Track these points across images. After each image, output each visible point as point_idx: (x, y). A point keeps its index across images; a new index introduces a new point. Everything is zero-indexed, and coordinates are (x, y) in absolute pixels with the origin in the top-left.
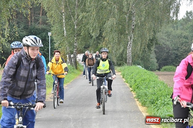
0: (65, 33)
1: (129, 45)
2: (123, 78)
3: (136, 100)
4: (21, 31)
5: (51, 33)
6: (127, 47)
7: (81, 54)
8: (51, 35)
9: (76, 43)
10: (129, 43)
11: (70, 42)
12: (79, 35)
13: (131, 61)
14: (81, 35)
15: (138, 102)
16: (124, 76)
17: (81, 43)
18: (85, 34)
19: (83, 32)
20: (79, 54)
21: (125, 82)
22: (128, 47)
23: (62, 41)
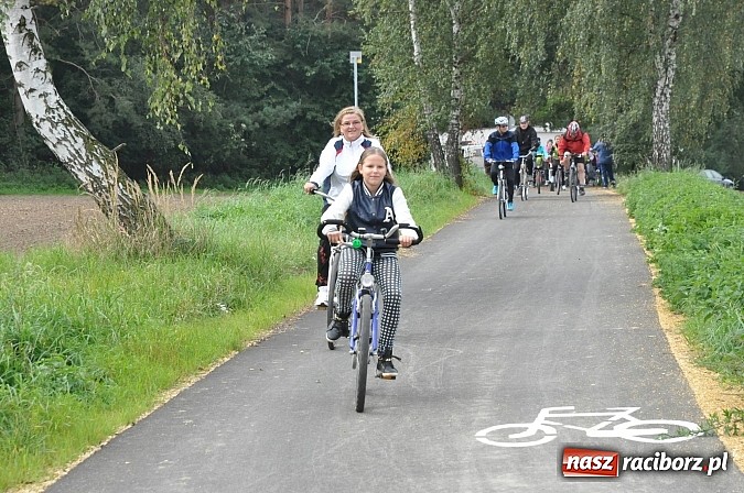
0: (415, 54)
1: (660, 91)
2: (631, 216)
3: (656, 291)
4: (256, 48)
5: (360, 54)
6: (652, 101)
7: (479, 132)
8: (360, 61)
9: (457, 88)
10: (661, 84)
11: (434, 87)
12: (468, 58)
13: (669, 153)
14: (477, 61)
15: (660, 301)
16: (633, 208)
17: (479, 89)
18: (490, 54)
19: (482, 47)
20: (470, 129)
21: (634, 231)
22: (656, 101)
23: (406, 83)
